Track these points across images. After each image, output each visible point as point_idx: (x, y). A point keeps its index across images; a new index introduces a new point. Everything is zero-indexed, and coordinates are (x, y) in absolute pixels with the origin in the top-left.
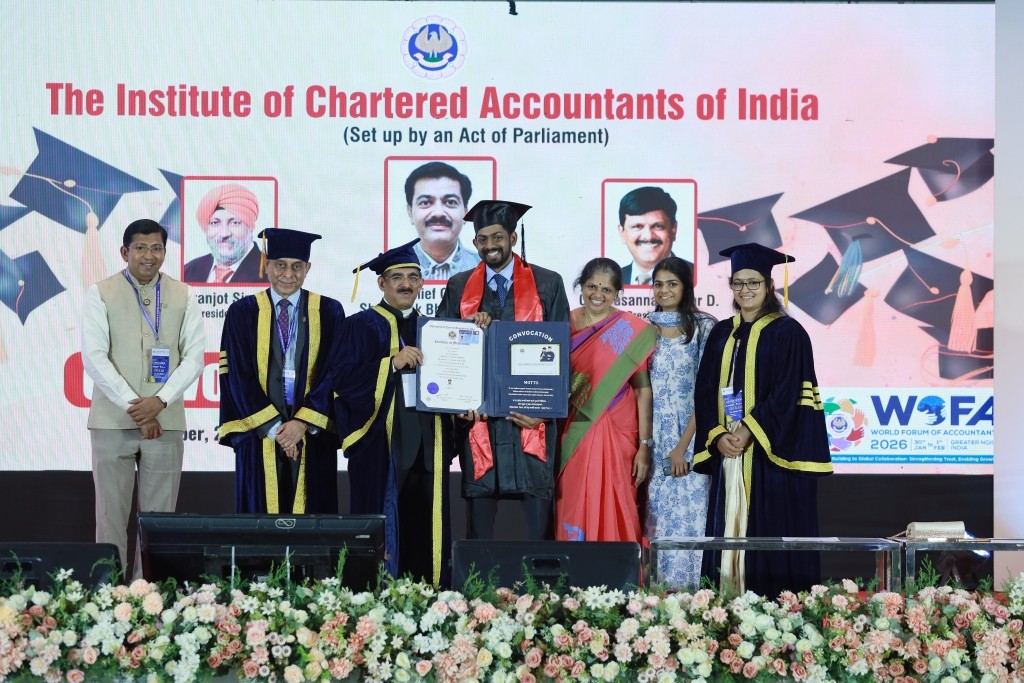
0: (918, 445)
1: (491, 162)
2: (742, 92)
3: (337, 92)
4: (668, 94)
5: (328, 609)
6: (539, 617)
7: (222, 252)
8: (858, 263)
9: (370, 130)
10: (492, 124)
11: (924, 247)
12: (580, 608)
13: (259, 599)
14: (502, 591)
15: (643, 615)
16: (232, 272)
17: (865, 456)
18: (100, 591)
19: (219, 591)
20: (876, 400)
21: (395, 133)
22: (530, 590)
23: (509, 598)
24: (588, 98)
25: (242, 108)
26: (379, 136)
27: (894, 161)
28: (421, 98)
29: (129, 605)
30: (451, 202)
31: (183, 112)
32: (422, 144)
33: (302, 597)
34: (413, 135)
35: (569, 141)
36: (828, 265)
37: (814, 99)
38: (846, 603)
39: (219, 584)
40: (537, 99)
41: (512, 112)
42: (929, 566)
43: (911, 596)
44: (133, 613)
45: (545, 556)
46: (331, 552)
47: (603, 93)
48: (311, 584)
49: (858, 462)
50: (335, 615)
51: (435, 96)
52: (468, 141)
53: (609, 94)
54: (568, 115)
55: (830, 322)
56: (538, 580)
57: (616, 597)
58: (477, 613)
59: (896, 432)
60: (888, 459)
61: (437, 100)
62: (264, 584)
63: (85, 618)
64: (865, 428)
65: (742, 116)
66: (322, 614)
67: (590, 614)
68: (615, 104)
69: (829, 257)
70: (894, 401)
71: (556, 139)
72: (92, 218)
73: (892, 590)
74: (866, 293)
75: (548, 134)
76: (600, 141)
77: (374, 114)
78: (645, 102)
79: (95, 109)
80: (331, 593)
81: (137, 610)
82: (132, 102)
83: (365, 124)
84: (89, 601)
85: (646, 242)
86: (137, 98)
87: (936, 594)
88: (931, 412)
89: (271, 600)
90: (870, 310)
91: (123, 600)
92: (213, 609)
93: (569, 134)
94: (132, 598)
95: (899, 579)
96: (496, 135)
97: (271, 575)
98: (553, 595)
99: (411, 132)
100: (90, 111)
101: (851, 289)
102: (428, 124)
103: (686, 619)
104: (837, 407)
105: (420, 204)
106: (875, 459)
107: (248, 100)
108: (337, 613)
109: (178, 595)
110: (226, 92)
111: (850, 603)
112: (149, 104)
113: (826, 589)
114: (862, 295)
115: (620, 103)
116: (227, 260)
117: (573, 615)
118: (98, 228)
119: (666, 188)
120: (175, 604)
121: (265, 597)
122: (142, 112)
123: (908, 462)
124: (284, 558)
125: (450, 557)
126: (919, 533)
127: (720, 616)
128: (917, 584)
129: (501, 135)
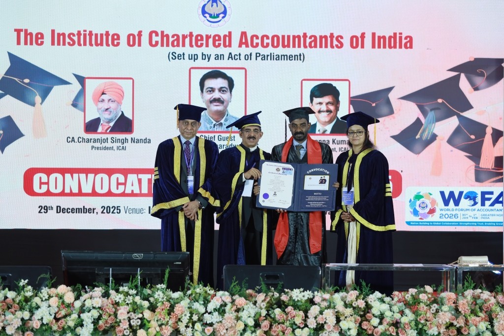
0: (464, 217)
1: (244, 70)
2: (374, 34)
3: (165, 34)
4: (335, 35)
5: (160, 300)
6: (268, 305)
7: (105, 117)
8: (433, 123)
9: (182, 54)
10: (244, 51)
11: (467, 114)
12: (289, 300)
13: (124, 295)
14: (250, 291)
15: (322, 304)
16: (110, 127)
17: (436, 222)
18: (42, 291)
19: (103, 291)
20: (442, 193)
21: (195, 55)
22: (264, 291)
23: (253, 295)
24: (294, 37)
25: (116, 42)
26: (186, 57)
27: (451, 70)
28: (208, 37)
29: (57, 298)
30: (223, 91)
31: (85, 44)
32: (209, 61)
33: (146, 294)
34: (204, 56)
35: (284, 60)
36: (418, 124)
37: (411, 38)
38: (426, 298)
39: (103, 287)
40: (268, 38)
41: (255, 44)
42: (470, 279)
43: (460, 294)
44: (59, 302)
45: (271, 273)
46: (161, 271)
47: (301, 35)
48: (151, 288)
49: (433, 225)
50: (163, 303)
51: (215, 36)
52: (232, 59)
53: (305, 35)
54: (284, 46)
55: (419, 153)
56: (268, 285)
57: (308, 294)
58: (236, 303)
59: (453, 210)
60: (448, 224)
61: (216, 38)
62: (127, 287)
63: (34, 305)
64: (437, 208)
65: (373, 47)
66: (156, 303)
67: (295, 303)
68: (308, 41)
69: (418, 120)
70: (452, 194)
71: (277, 59)
72: (38, 99)
73: (450, 291)
74: (437, 138)
75: (274, 56)
76: (300, 60)
77: (184, 45)
78: (324, 40)
79: (39, 42)
80: (161, 292)
81: (61, 301)
82: (59, 39)
83: (179, 50)
84: (36, 296)
85: (324, 112)
86: (61, 37)
87: (473, 293)
88: (470, 200)
89: (130, 295)
90: (439, 147)
91: (54, 295)
92: (100, 300)
93: (284, 56)
94: (58, 294)
95: (454, 286)
96: (247, 56)
97: (130, 283)
98: (275, 293)
99: (203, 55)
100: (37, 43)
101: (429, 136)
102: (211, 50)
103: (344, 306)
104: (422, 197)
105: (208, 92)
106: (442, 224)
107: (118, 38)
108: (164, 302)
109: (82, 293)
110: (107, 34)
111: (428, 298)
112: (67, 40)
113: (416, 290)
114: (436, 139)
115: (311, 40)
116: (107, 121)
117: (286, 304)
118: (41, 104)
119: (334, 84)
120: (81, 298)
121: (127, 294)
122: (64, 44)
123: (459, 225)
124: (137, 274)
125: (223, 274)
126: (464, 262)
127: (362, 304)
128: (463, 288)
129: (249, 56)
